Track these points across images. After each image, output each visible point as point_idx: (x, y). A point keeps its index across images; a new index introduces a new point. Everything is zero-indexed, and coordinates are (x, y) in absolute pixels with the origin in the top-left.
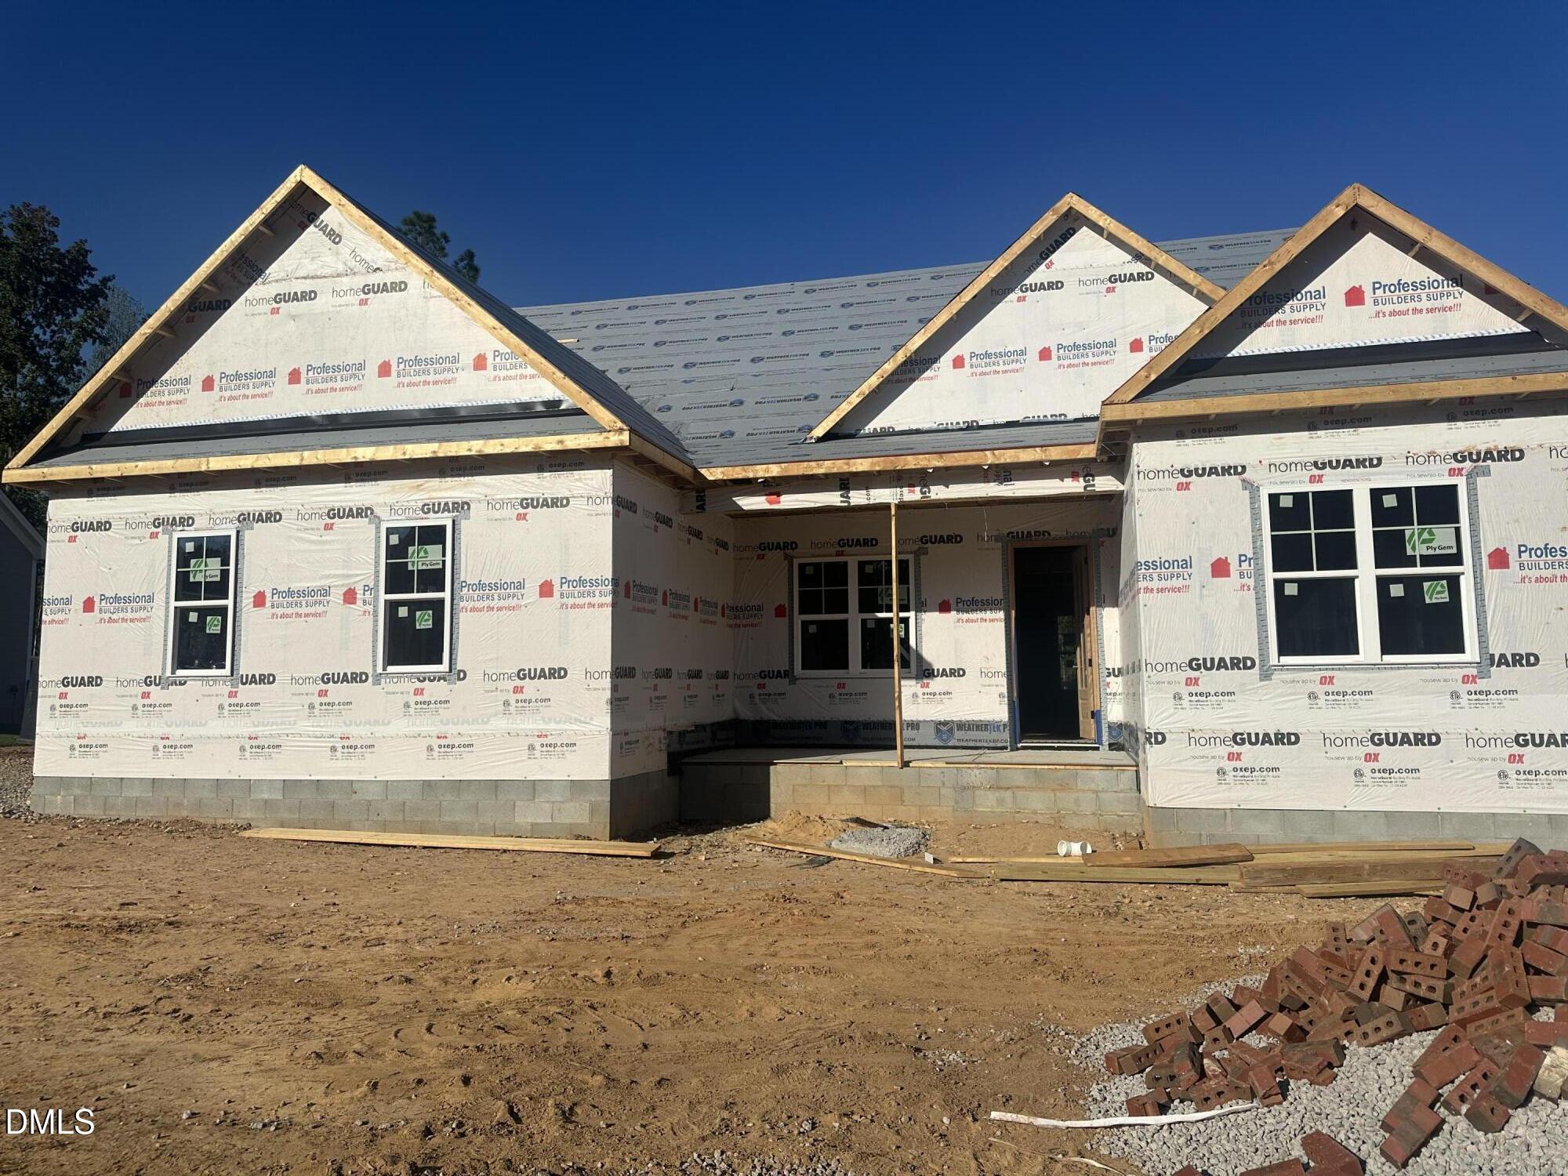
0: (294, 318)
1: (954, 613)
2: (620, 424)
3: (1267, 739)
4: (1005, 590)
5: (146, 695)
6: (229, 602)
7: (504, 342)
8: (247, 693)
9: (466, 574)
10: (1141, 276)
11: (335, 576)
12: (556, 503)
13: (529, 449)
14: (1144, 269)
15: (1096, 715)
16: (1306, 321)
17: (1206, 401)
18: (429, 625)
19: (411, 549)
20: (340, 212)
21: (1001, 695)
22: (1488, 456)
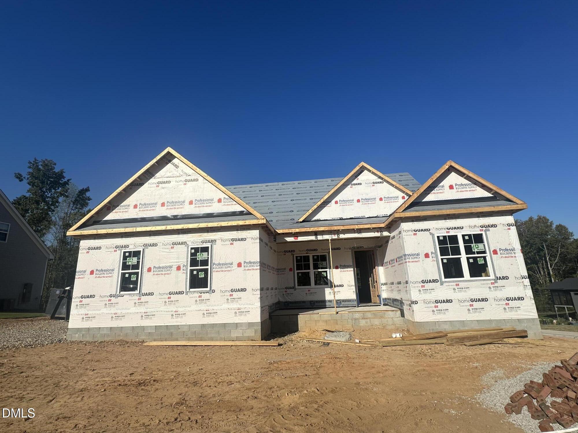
0: (163, 188)
1: (339, 269)
2: (263, 217)
3: (444, 302)
4: (353, 263)
5: (110, 300)
6: (140, 271)
8: (144, 299)
9: (215, 260)
11: (174, 262)
12: (242, 240)
13: (236, 224)
14: (381, 181)
15: (377, 296)
16: (440, 193)
17: (420, 212)
18: (203, 276)
19: (198, 254)
20: (179, 159)
21: (354, 292)
22: (489, 226)
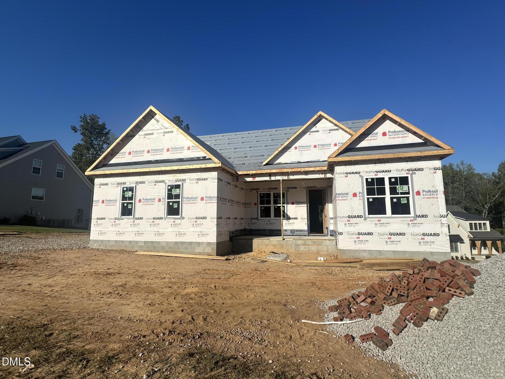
0: (148, 139)
1: (295, 205)
2: (219, 162)
3: (366, 234)
4: (307, 200)
5: (115, 222)
6: (133, 201)
7: (194, 144)
8: (137, 221)
9: (185, 195)
10: (336, 129)
11: (156, 196)
12: (204, 179)
13: (199, 167)
14: (337, 128)
15: (327, 228)
16: (374, 139)
17: (351, 157)
18: (176, 207)
19: (173, 190)
20: (159, 116)
21: (306, 224)
22: (415, 170)
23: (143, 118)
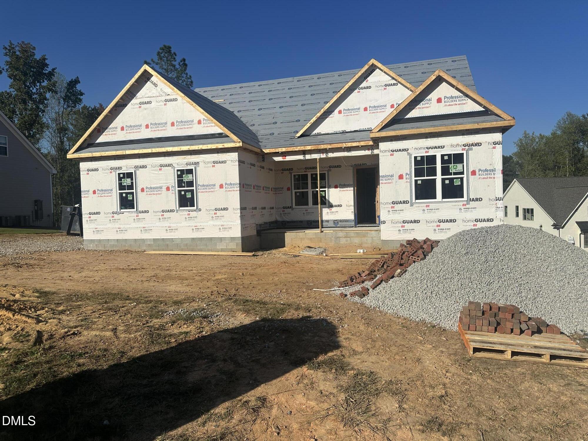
0: (145, 109)
1: (339, 188)
2: (239, 140)
3: (411, 222)
4: (354, 182)
5: (113, 217)
6: (134, 191)
7: (206, 117)
8: (141, 215)
9: (199, 182)
10: (394, 84)
11: (163, 183)
12: (223, 162)
13: (215, 148)
14: (395, 82)
15: (379, 217)
16: (426, 107)
17: (397, 132)
18: (190, 196)
19: (184, 175)
20: (156, 77)
21: (352, 212)
22: (472, 145)
23: (136, 81)
